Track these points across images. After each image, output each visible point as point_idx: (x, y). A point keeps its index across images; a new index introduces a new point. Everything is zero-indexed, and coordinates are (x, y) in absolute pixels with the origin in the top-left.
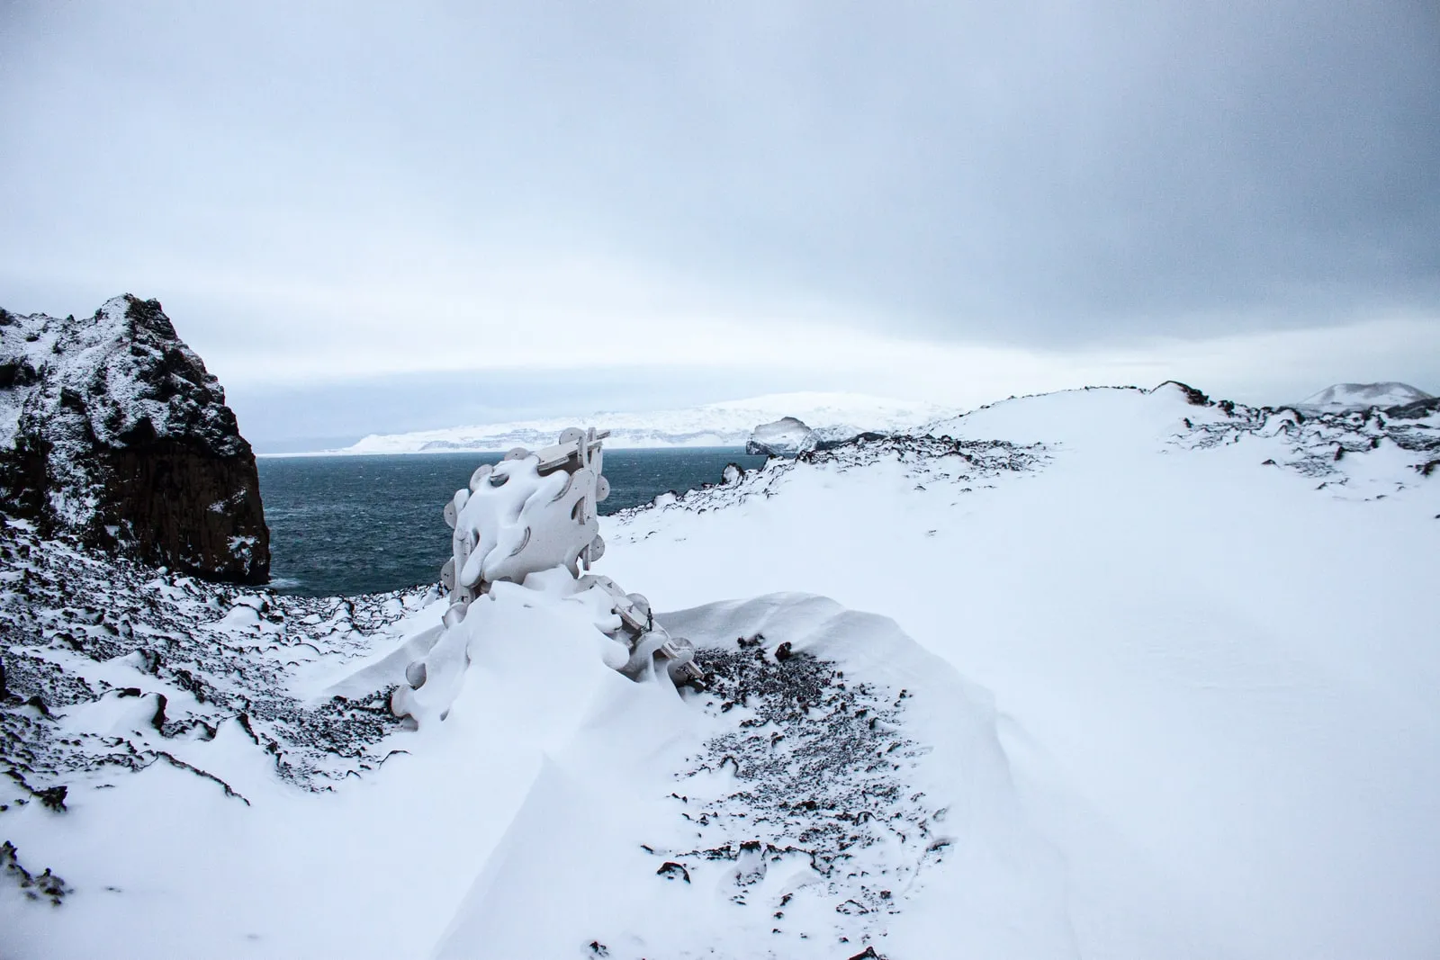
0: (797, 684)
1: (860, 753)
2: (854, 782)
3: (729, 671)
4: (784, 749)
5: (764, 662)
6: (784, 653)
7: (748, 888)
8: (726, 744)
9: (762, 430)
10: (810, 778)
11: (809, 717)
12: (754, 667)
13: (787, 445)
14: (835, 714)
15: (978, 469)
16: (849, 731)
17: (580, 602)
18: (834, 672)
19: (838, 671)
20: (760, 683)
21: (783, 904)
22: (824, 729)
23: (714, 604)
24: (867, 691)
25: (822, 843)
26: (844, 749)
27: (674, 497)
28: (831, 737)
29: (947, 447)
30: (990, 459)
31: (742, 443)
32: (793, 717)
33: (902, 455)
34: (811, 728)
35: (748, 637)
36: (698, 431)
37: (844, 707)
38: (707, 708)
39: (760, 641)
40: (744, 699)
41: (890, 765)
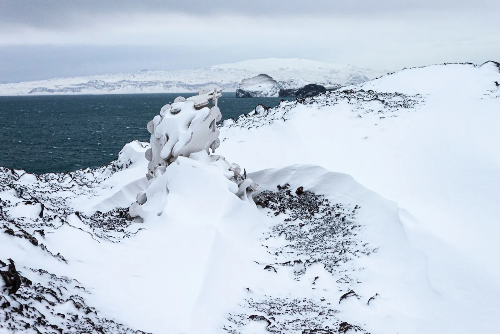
0: (307, 204)
1: (339, 230)
2: (338, 241)
3: (275, 200)
4: (305, 229)
5: (291, 196)
6: (300, 191)
7: (299, 276)
8: (279, 228)
9: (246, 82)
10: (318, 239)
11: (314, 217)
12: (286, 198)
13: (262, 92)
14: (326, 216)
15: (388, 107)
16: (333, 222)
17: (216, 165)
18: (324, 199)
19: (326, 198)
20: (290, 205)
21: (315, 280)
22: (322, 222)
23: (266, 170)
24: (339, 207)
25: (327, 262)
26: (332, 229)
27: (233, 121)
28: (326, 224)
29: (372, 96)
30: (394, 102)
31: (234, 90)
32: (307, 217)
33: (350, 100)
34: (316, 221)
35: (282, 185)
36: (206, 82)
37: (330, 213)
38: (268, 214)
39: (288, 186)
40: (284, 211)
41: (353, 234)
